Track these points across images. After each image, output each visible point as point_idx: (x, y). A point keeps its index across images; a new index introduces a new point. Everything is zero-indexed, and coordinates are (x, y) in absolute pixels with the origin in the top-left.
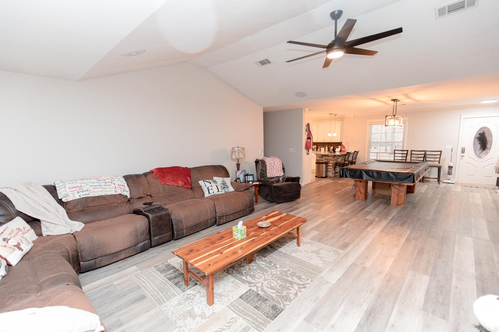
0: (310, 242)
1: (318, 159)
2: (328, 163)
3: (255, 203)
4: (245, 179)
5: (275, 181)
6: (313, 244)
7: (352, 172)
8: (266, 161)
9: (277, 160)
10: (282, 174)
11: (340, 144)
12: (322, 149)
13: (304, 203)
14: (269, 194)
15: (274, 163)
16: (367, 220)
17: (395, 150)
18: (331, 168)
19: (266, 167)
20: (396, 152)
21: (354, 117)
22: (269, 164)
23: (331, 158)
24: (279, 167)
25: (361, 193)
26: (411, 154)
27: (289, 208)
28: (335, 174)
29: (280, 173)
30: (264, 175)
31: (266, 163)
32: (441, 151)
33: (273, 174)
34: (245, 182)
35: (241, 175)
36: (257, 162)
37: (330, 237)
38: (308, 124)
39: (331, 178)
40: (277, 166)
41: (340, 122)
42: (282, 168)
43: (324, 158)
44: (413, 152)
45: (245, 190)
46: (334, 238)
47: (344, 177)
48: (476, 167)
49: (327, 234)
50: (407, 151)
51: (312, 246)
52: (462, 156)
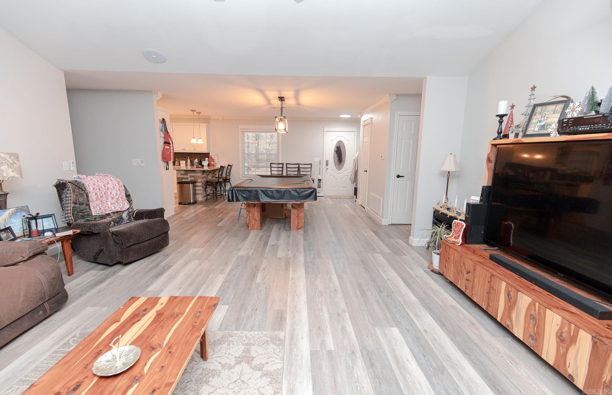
0: (223, 338)
1: (180, 176)
2: (195, 182)
3: (65, 277)
4: (30, 227)
5: (113, 221)
6: (230, 339)
7: (245, 193)
8: (86, 184)
9: (111, 180)
10: (127, 206)
11: (207, 155)
12: (181, 162)
13: (177, 252)
14: (101, 250)
15: (105, 186)
16: (280, 259)
17: (271, 164)
18: (200, 188)
19: (87, 196)
20: (273, 165)
21: (223, 119)
22: (94, 189)
23: (199, 175)
24: (119, 193)
25: (256, 220)
26: (287, 168)
27: (151, 269)
28: (206, 197)
29: (122, 205)
30: (84, 213)
31: (85, 188)
32: (311, 164)
33: (107, 208)
34: (30, 236)
35: (13, 220)
36: (61, 187)
37: (249, 309)
38: (163, 119)
39: (202, 203)
40: (114, 192)
41: (206, 124)
42: (124, 195)
43: (189, 175)
44: (288, 166)
45: (30, 258)
46: (256, 310)
47: (235, 200)
48: (336, 179)
49: (242, 305)
50: (283, 164)
51: (231, 345)
52: (326, 169)
